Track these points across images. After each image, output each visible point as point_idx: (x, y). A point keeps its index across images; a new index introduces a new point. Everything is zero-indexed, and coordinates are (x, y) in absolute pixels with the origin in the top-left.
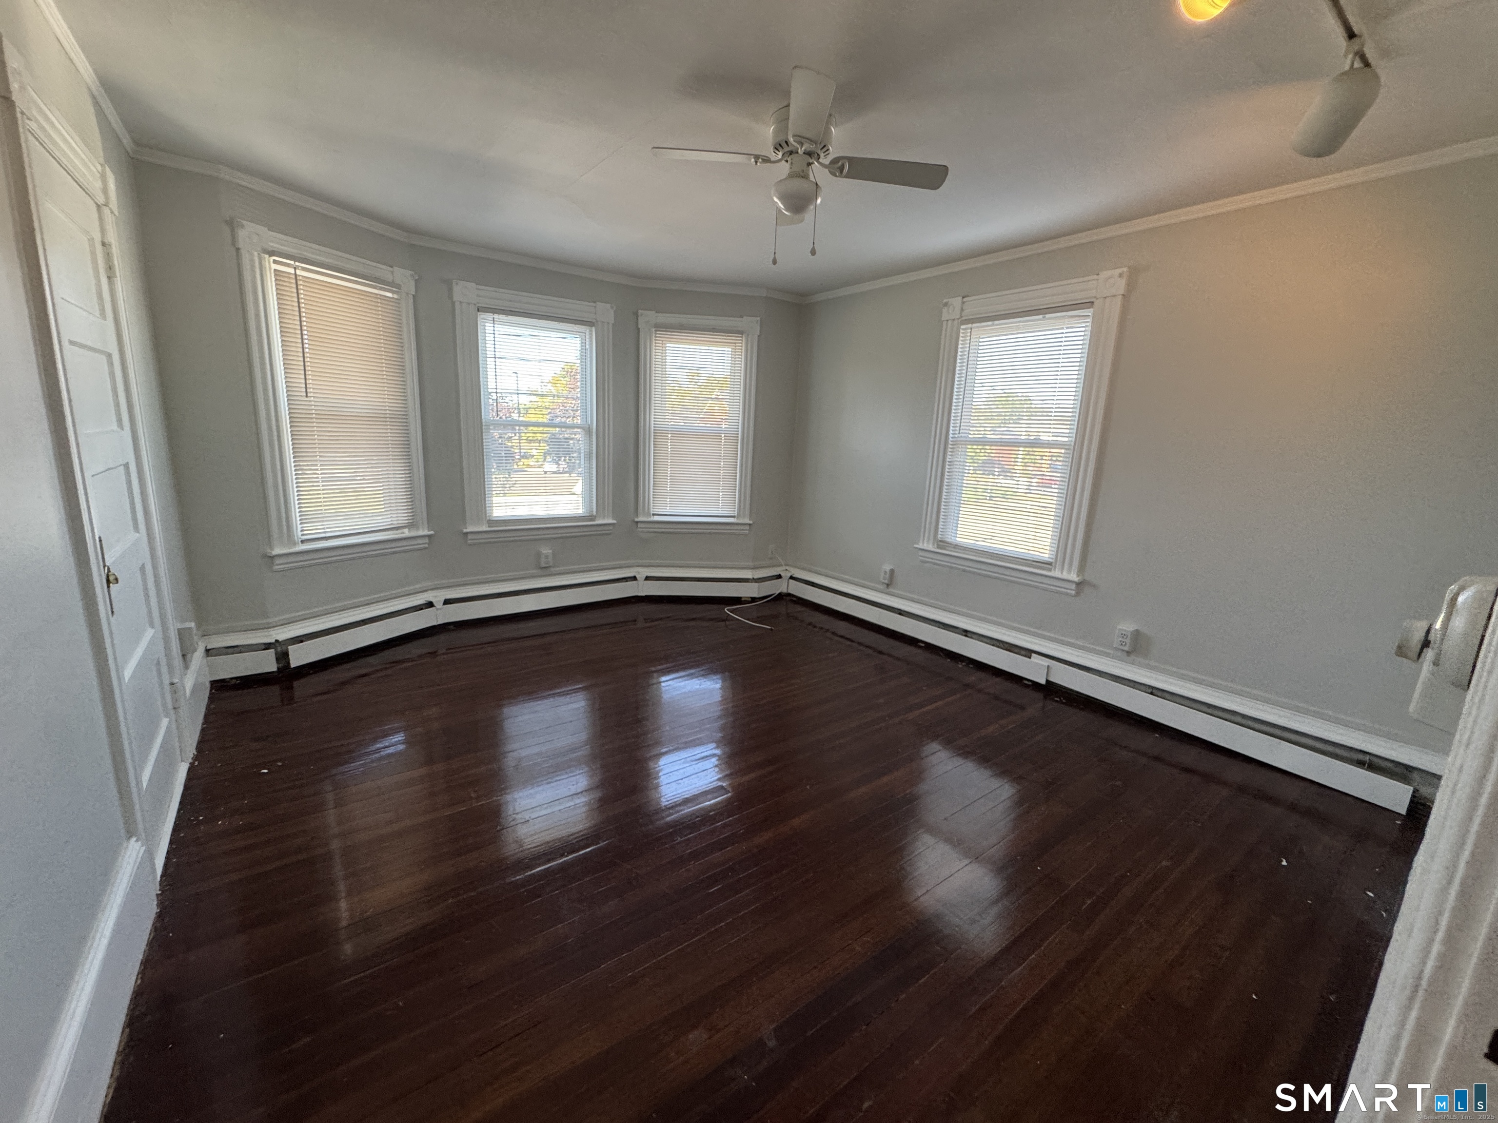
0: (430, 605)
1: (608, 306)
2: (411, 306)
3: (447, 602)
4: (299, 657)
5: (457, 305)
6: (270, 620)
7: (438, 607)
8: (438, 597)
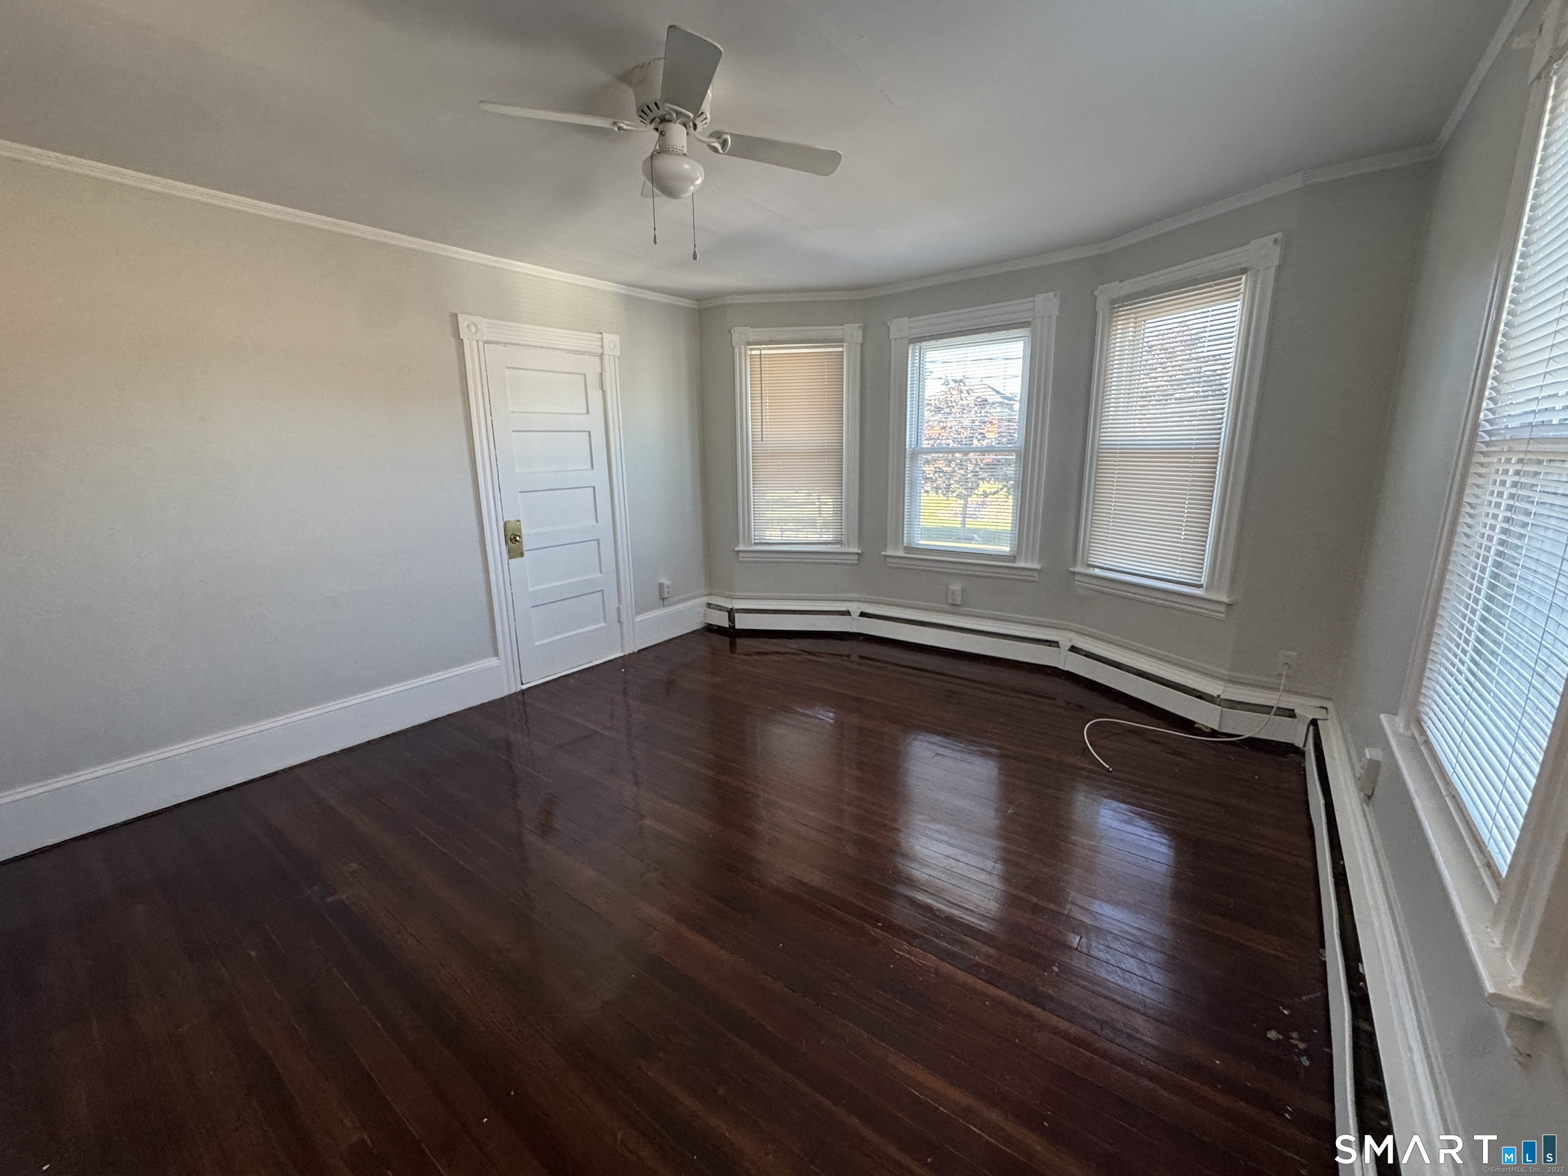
0: (847, 613)
1: (1051, 294)
2: (859, 352)
3: (863, 615)
4: (743, 622)
5: (893, 341)
6: (734, 594)
7: (853, 617)
8: (856, 608)
